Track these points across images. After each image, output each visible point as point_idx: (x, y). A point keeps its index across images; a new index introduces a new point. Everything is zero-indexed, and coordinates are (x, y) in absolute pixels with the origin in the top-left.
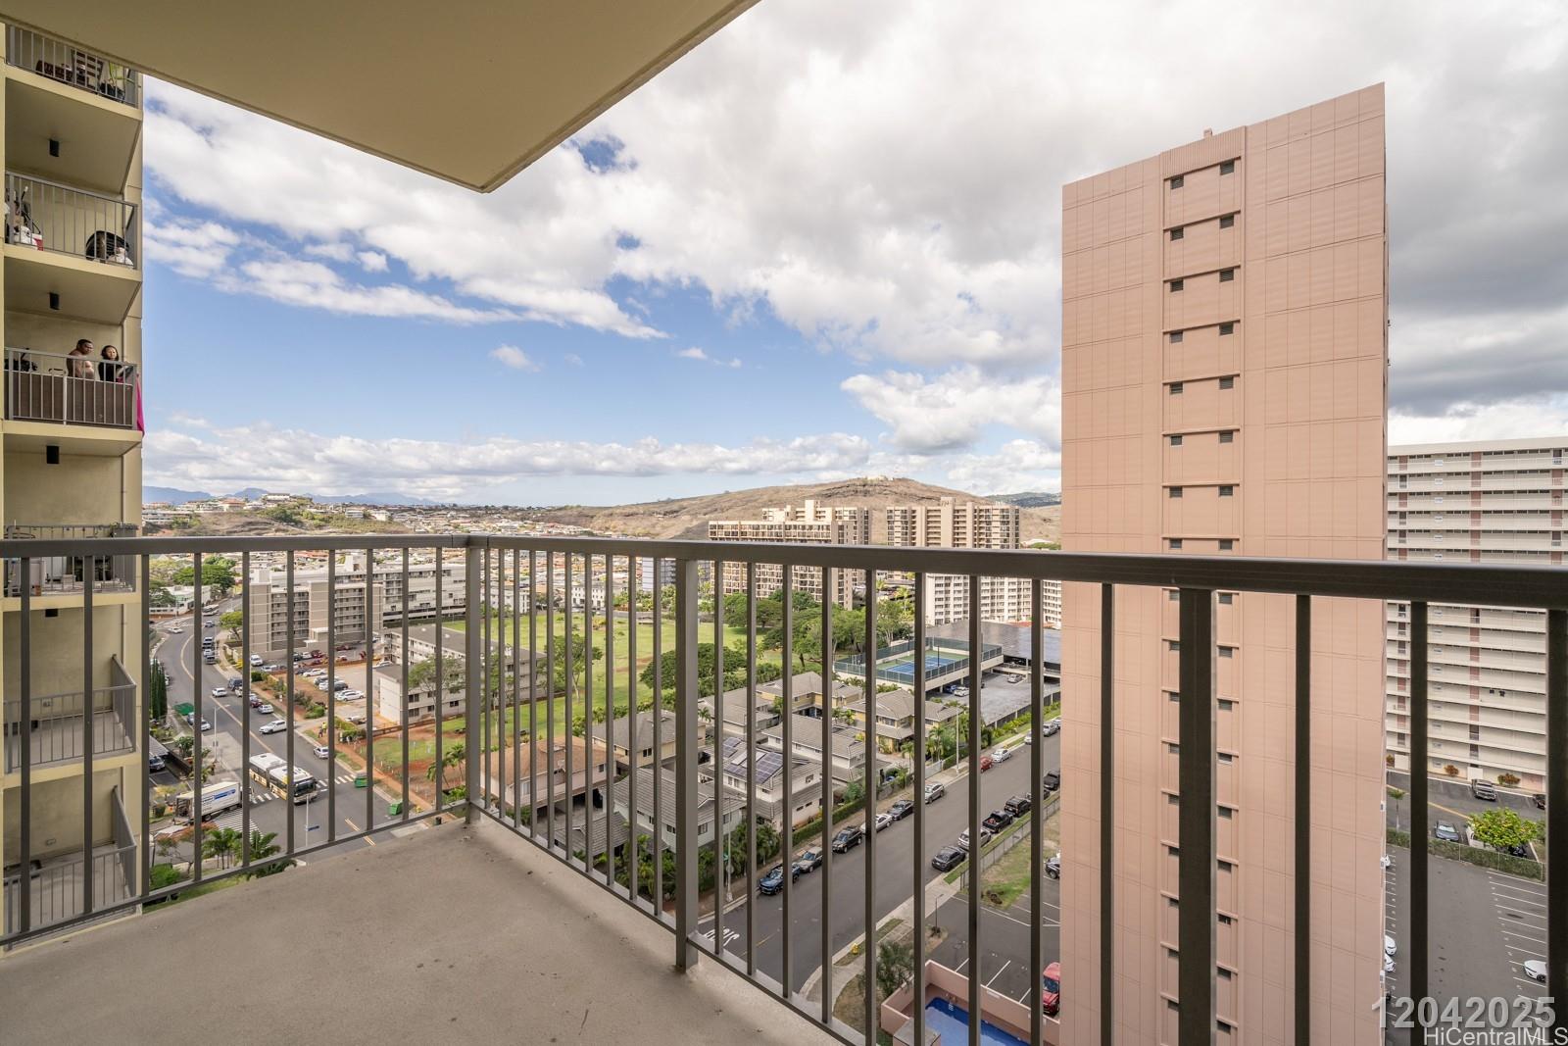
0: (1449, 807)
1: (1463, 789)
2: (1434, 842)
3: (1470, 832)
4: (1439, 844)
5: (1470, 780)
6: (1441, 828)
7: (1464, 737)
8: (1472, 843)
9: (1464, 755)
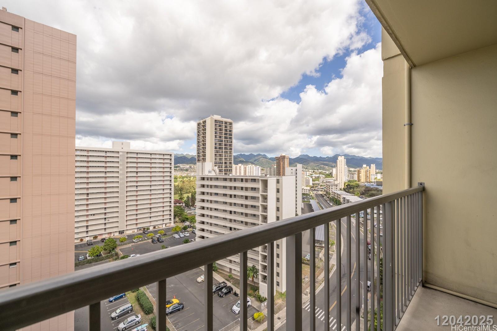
0: (82, 251)
1: (84, 244)
2: (79, 262)
3: (88, 255)
4: (80, 263)
5: (86, 241)
6: (80, 257)
7: (85, 229)
8: (88, 258)
9: (85, 235)
